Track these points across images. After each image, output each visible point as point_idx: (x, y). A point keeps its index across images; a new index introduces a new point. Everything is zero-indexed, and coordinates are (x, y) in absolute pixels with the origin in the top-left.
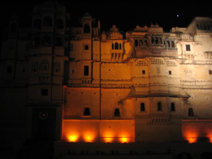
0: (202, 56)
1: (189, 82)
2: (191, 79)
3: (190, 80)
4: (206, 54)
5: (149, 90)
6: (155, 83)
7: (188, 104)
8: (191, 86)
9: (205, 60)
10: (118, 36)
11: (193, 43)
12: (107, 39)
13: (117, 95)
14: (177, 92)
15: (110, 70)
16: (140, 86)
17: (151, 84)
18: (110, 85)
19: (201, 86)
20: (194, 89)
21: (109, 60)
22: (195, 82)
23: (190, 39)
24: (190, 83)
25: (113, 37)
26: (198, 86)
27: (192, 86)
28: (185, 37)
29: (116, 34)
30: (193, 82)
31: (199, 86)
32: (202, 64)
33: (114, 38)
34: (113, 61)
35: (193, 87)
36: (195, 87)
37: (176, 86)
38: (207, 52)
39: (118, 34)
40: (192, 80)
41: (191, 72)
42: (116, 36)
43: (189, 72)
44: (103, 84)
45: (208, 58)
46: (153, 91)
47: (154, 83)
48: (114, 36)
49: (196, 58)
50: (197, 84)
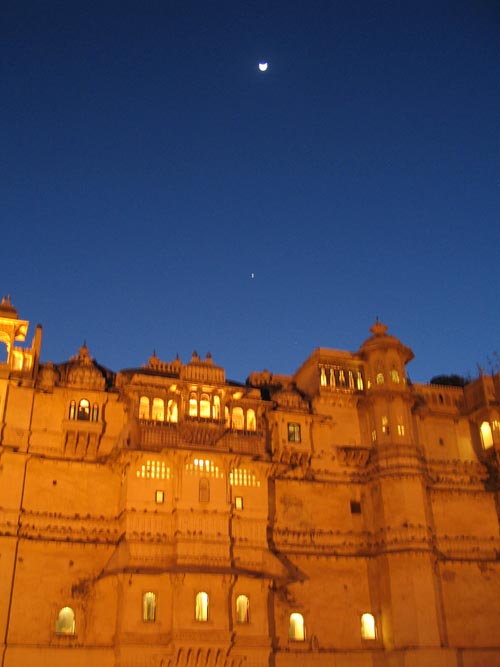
0: (333, 459)
1: (294, 533)
2: (301, 525)
3: (298, 529)
4: (343, 454)
5: (171, 553)
6: (192, 531)
7: (289, 601)
8: (298, 545)
9: (341, 470)
10: (92, 381)
11: (309, 420)
12: (56, 385)
13: (72, 564)
14: (258, 564)
15: (55, 483)
16: (146, 538)
17: (179, 536)
18: (52, 531)
19: (328, 547)
20: (308, 555)
21: (56, 450)
22: (312, 534)
23: (300, 408)
24: (296, 536)
25: (75, 382)
26: (319, 547)
27: (303, 546)
28: (288, 402)
29: (87, 373)
30: (304, 534)
31: (323, 547)
32: (331, 482)
33: (78, 386)
34: (68, 454)
35: (305, 549)
36: (312, 550)
37: (254, 545)
38: (347, 449)
39: (94, 374)
40: (303, 529)
41: (301, 505)
42: (86, 380)
43: (296, 505)
44: (28, 525)
45: (348, 465)
46: (185, 557)
47: (189, 532)
48: (78, 380)
49: (316, 464)
50: (318, 540)
